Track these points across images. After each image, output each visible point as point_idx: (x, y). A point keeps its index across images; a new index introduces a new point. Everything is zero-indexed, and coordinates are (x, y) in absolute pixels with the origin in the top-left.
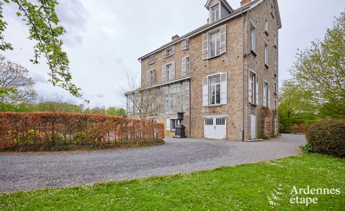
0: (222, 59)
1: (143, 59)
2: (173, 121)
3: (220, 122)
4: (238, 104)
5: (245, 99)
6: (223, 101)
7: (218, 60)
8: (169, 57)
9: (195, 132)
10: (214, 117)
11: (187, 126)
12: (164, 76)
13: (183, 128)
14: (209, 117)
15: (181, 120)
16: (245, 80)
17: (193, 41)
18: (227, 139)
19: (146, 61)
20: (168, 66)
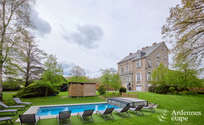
0: (141, 68)
1: (118, 64)
2: (128, 85)
3: (140, 86)
4: (144, 81)
5: (146, 80)
6: (141, 80)
7: (140, 69)
8: (127, 64)
9: (134, 89)
10: (139, 85)
11: (131, 87)
12: (126, 70)
13: (130, 88)
14: (137, 84)
15: (129, 85)
16: (146, 75)
17: (133, 62)
18: (142, 91)
19: (120, 64)
20: (127, 67)
